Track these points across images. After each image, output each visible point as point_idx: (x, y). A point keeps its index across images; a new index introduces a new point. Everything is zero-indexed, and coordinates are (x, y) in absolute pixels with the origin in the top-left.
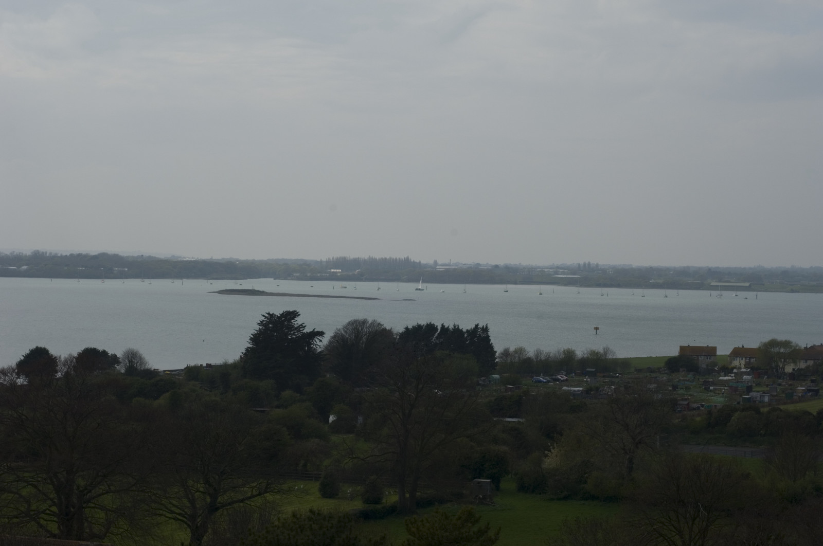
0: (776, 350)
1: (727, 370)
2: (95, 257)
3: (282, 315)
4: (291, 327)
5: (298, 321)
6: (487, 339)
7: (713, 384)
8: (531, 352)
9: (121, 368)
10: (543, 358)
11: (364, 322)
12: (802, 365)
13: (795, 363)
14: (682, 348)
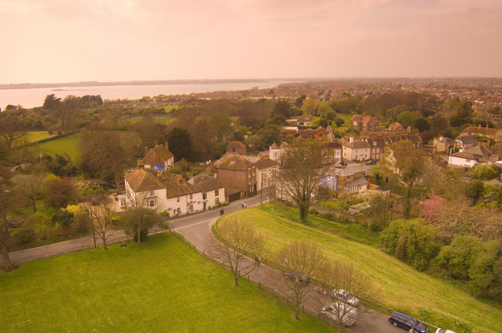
0: (161, 96)
1: (152, 101)
2: (25, 84)
3: (51, 95)
4: (53, 98)
5: (55, 96)
6: (100, 98)
7: (148, 104)
8: (111, 100)
9: (17, 109)
10: (113, 100)
11: (71, 96)
12: (167, 99)
13: (165, 99)
14: (143, 97)
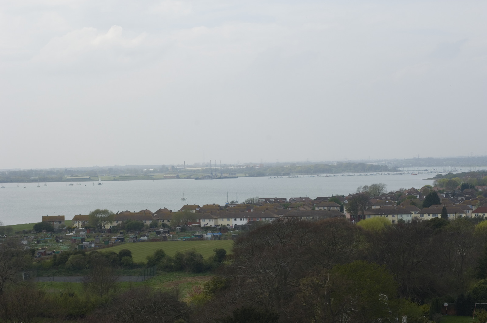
1: (71, 229)
7: (62, 238)
12: (115, 224)
13: (111, 223)
14: (44, 218)
